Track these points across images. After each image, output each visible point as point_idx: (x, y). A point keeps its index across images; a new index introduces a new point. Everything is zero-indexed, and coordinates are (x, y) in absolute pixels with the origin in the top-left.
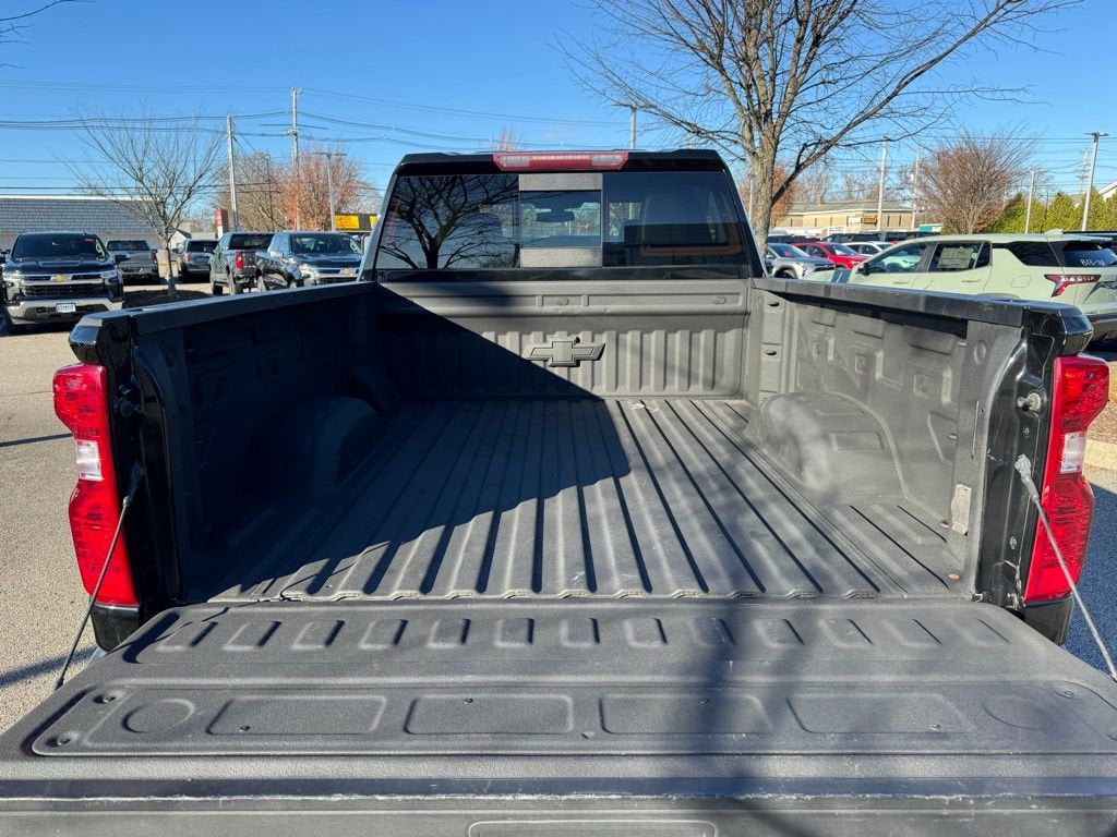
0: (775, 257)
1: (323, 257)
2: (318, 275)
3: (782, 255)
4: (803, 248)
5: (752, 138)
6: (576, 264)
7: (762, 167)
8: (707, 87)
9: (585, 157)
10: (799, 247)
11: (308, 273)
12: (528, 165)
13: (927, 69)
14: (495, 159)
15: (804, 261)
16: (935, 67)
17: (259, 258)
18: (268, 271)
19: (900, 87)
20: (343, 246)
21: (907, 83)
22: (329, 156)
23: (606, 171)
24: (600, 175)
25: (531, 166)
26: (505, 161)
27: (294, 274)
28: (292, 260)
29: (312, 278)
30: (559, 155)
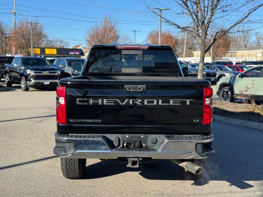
0: (218, 71)
1: (35, 67)
2: (34, 74)
3: (221, 69)
4: (230, 67)
5: (198, 30)
6: (136, 72)
7: (201, 40)
8: (183, 12)
9: (138, 47)
10: (229, 67)
11: (30, 73)
12: (124, 48)
13: (258, 8)
14: (116, 47)
15: (229, 72)
16: (261, 7)
17: (6, 66)
18: (11, 71)
19: (249, 14)
20: (42, 63)
21: (251, 12)
22: (31, 24)
23: (143, 50)
24: (142, 51)
25: (125, 48)
26: (119, 47)
27: (24, 73)
28: (23, 68)
29: (32, 75)
30: (132, 46)
